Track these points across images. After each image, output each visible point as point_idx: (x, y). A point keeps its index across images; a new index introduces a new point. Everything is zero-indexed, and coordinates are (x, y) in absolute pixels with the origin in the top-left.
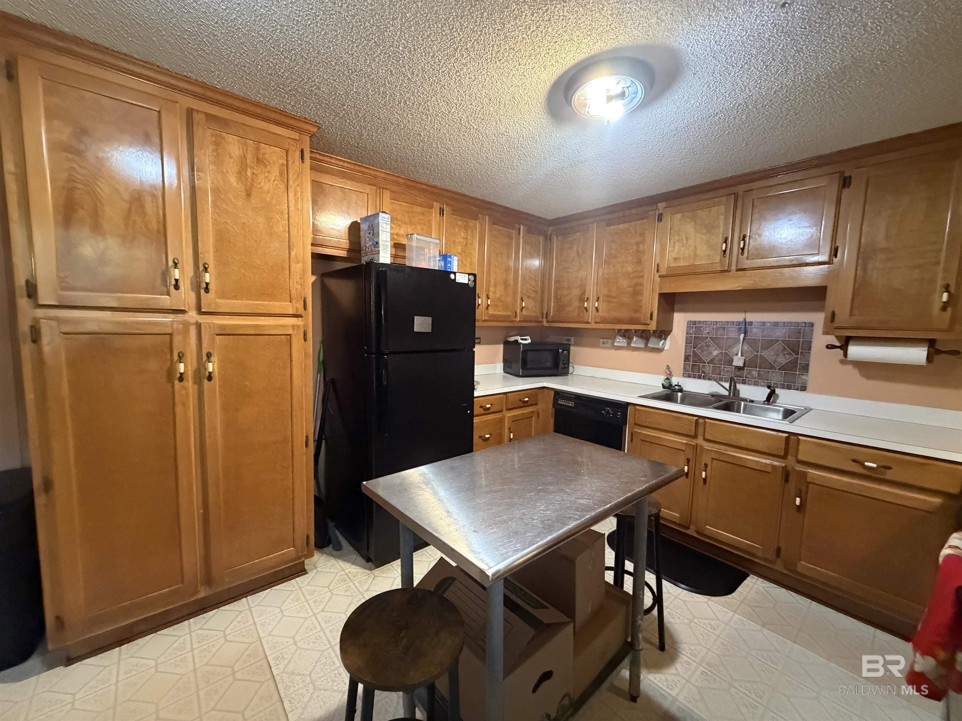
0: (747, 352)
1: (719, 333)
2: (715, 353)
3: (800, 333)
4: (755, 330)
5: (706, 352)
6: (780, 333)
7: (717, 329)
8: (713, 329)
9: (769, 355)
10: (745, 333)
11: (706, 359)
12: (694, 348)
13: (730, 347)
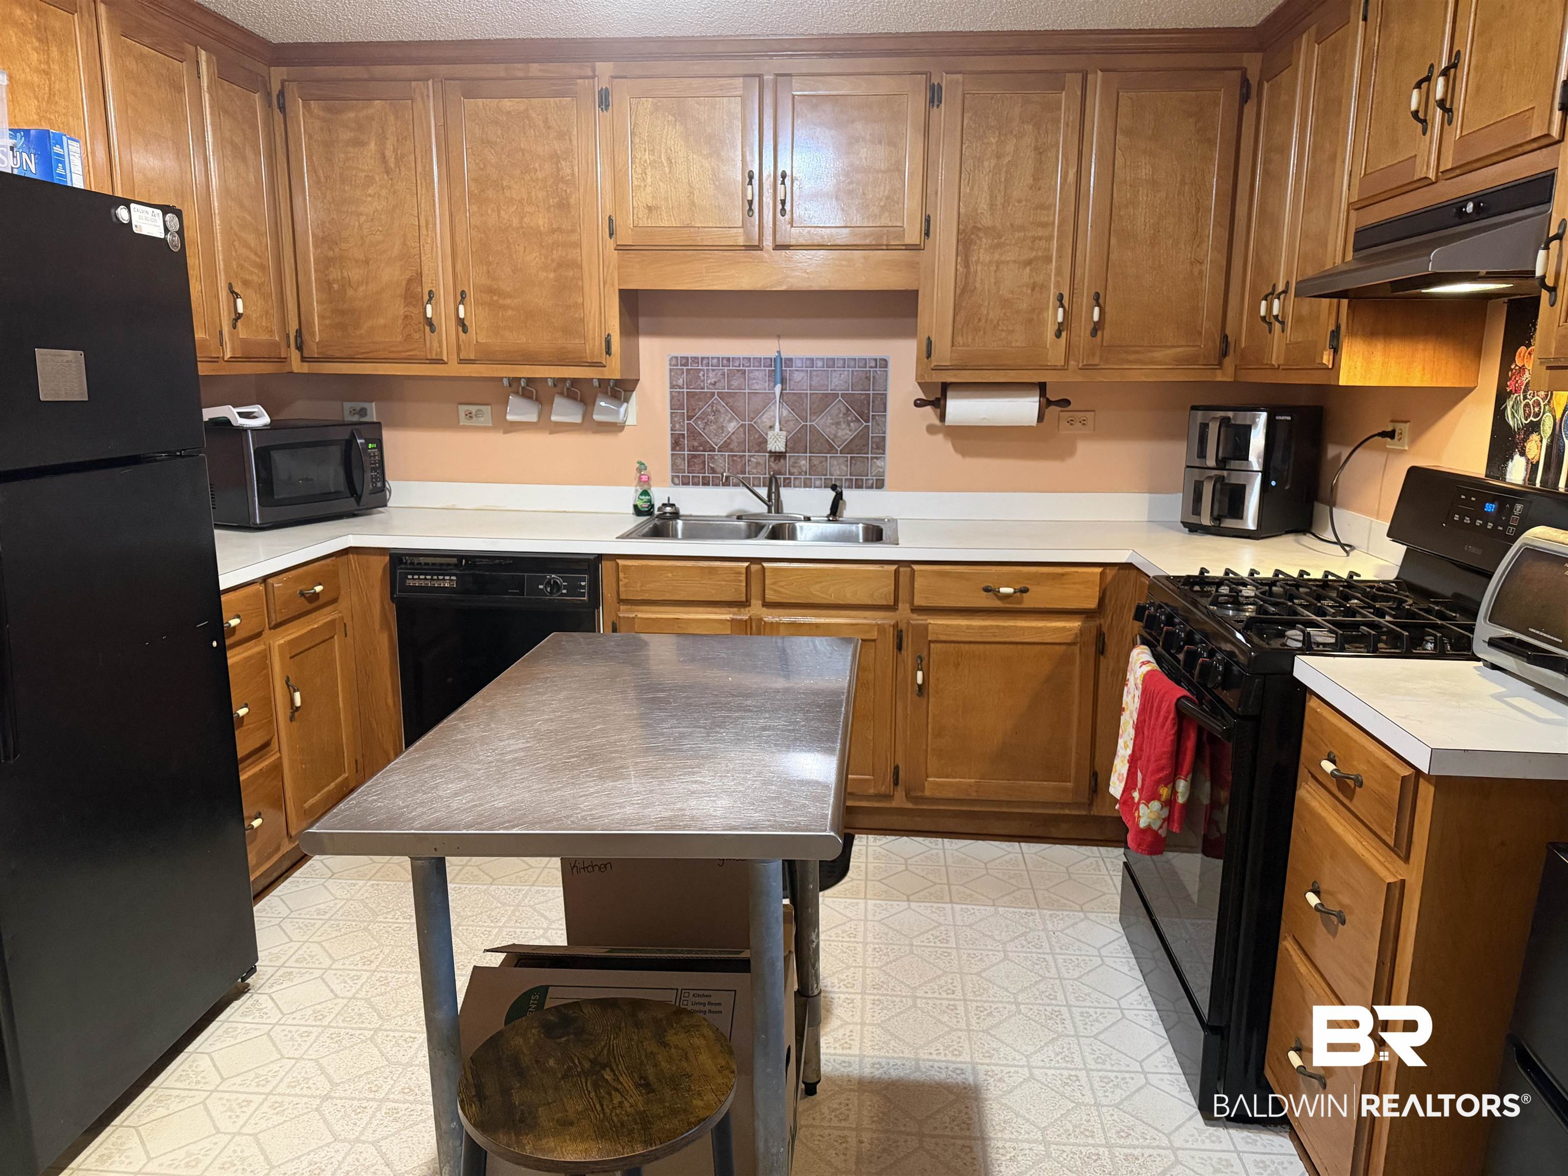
0: (787, 421)
1: (735, 383)
2: (732, 427)
3: (868, 378)
4: (797, 376)
5: (714, 427)
6: (838, 382)
7: (731, 375)
8: (723, 374)
9: (823, 423)
10: (783, 381)
11: (717, 441)
12: (689, 418)
13: (757, 412)
